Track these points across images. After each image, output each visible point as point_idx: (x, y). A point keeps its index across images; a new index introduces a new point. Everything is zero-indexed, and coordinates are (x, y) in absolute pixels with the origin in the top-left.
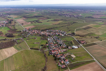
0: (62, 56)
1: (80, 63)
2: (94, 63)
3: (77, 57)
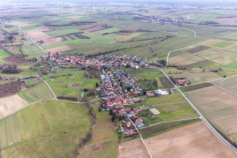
0: (128, 112)
1: (167, 124)
2: (197, 124)
3: (162, 113)
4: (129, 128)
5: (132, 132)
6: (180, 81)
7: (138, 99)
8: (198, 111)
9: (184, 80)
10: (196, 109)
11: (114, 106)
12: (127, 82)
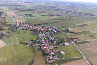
0: (51, 52)
1: (68, 59)
2: (82, 60)
3: (66, 54)
4: (51, 60)
5: (52, 61)
6: (75, 39)
7: (55, 46)
8: (82, 54)
9: (76, 39)
10: (81, 53)
11: (44, 49)
12: (51, 38)
